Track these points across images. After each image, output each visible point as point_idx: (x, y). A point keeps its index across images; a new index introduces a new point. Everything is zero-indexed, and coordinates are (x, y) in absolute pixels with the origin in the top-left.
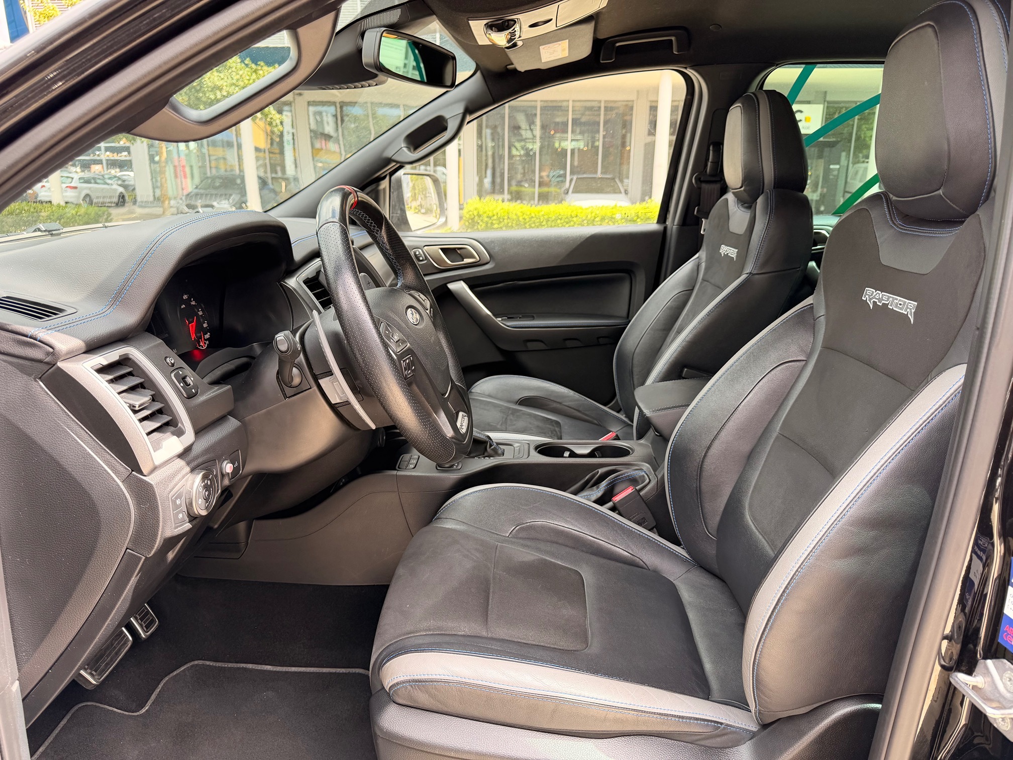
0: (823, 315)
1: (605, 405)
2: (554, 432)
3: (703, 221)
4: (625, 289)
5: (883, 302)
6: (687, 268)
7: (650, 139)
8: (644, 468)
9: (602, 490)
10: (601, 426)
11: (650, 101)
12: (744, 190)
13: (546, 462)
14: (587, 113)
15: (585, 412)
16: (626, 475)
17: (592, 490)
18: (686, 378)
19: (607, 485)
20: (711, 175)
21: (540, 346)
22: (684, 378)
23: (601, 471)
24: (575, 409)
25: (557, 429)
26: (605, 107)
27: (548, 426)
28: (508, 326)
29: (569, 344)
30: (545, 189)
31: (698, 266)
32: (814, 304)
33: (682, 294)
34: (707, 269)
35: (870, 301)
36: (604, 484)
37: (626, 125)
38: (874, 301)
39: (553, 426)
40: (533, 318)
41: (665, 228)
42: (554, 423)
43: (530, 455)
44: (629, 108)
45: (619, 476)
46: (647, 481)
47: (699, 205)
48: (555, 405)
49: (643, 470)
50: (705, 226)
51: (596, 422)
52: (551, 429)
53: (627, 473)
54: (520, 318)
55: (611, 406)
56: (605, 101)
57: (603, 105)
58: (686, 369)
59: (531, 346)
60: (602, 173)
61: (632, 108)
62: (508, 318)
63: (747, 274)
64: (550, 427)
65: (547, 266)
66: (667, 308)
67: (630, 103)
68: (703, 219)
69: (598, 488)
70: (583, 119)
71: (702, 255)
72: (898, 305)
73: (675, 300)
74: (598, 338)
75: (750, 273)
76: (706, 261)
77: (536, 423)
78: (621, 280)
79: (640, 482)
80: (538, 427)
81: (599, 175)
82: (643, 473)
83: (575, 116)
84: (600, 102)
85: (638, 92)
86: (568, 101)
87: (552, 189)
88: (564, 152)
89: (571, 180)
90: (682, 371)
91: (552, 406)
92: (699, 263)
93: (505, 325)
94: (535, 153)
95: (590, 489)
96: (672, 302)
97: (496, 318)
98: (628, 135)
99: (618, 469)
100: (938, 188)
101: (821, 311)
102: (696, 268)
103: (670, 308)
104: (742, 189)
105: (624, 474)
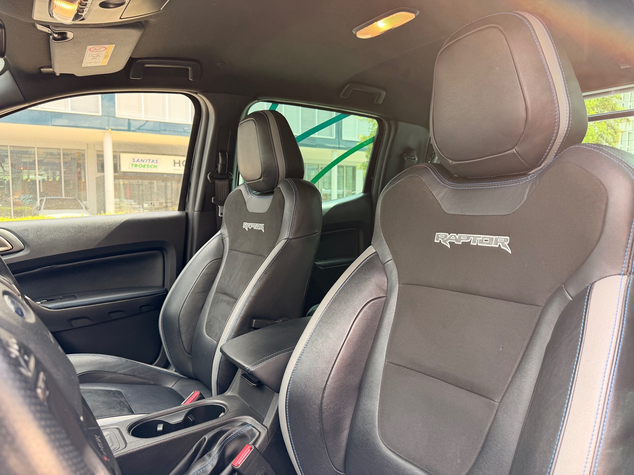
0: (391, 260)
1: (151, 364)
2: (122, 404)
3: (219, 208)
4: (159, 263)
5: (462, 241)
6: (213, 243)
7: (100, 174)
8: (248, 421)
9: (216, 457)
10: (157, 385)
11: (97, 151)
12: (263, 180)
13: (149, 445)
14: (49, 156)
15: (141, 376)
16: (234, 433)
17: (204, 460)
18: (258, 329)
19: (219, 451)
20: (221, 174)
21: (86, 322)
22: (255, 329)
23: (207, 437)
24: (130, 375)
25: (122, 400)
26: (63, 154)
27: (112, 399)
28: (49, 308)
29: (115, 316)
30: (18, 208)
31: (222, 240)
32: (377, 251)
33: (214, 262)
34: (232, 242)
35: (445, 242)
36: (215, 450)
37: (81, 166)
38: (449, 242)
39: (117, 397)
40: (75, 297)
41: (187, 214)
42: (116, 394)
43: (128, 442)
44: (82, 155)
45: (227, 436)
46: (258, 434)
47: (214, 196)
48: (110, 376)
49: (248, 424)
50: (222, 211)
51: (152, 382)
52: (116, 401)
53: (234, 431)
54: (61, 299)
55: (156, 364)
56: (63, 149)
57: (62, 152)
58: (254, 320)
59: (76, 324)
60: (65, 196)
61: (83, 155)
62: (48, 300)
63: (286, 239)
64: (115, 399)
65: (87, 249)
66: (203, 274)
67: (82, 152)
68: (219, 206)
69: (210, 456)
70: (46, 161)
71: (224, 231)
72: (484, 241)
73: (208, 268)
74: (141, 307)
75: (288, 238)
76: (230, 236)
77: (101, 399)
78: (153, 257)
79: (249, 437)
80: (104, 402)
81: (64, 197)
82: (250, 427)
83: (39, 159)
84: (59, 149)
85: (87, 144)
86: (34, 148)
87: (26, 208)
88: (34, 182)
89: (41, 201)
90: (251, 323)
91: (107, 377)
92: (222, 238)
93: (47, 307)
94: (8, 183)
95: (201, 459)
96: (206, 269)
97: (36, 302)
98: (83, 172)
99: (223, 429)
100: (512, 147)
101: (387, 256)
102: (221, 241)
103: (206, 274)
104: (261, 179)
105: (232, 433)
